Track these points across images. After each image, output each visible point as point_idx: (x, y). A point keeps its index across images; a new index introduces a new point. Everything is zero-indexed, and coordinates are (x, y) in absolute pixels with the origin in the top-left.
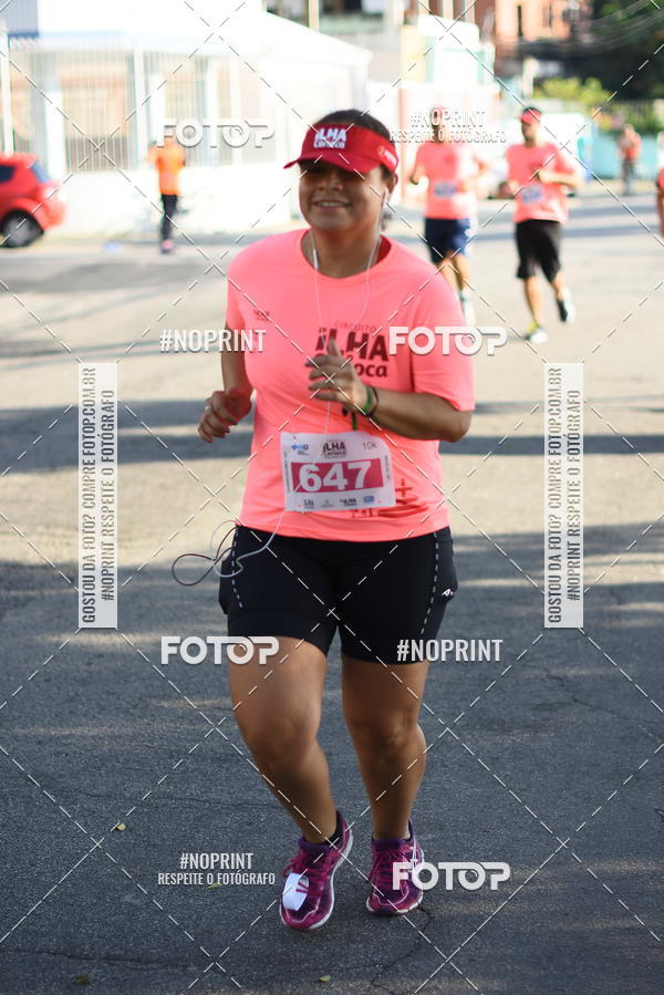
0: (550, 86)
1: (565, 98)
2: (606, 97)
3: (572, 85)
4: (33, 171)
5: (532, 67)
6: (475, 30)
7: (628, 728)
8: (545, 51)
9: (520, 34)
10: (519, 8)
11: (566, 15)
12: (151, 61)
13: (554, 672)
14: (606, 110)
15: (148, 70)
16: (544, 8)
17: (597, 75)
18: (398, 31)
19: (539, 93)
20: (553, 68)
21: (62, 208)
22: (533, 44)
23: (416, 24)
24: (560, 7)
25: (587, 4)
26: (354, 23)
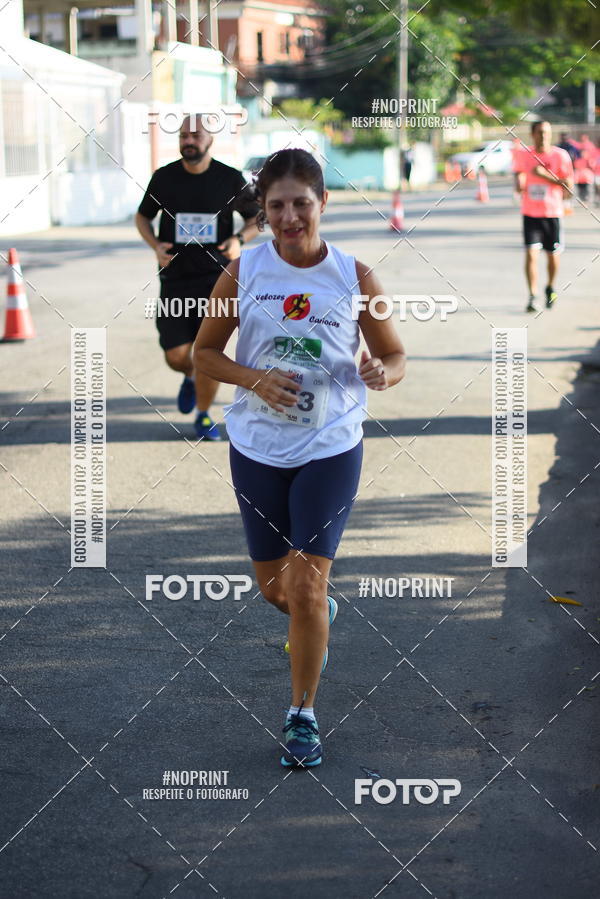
0: (286, 105)
1: (301, 117)
2: (337, 115)
3: (307, 104)
5: (271, 89)
6: (219, 54)
7: (338, 692)
8: (282, 74)
9: (260, 58)
10: (260, 36)
11: (301, 41)
13: (272, 640)
14: (338, 127)
16: (282, 35)
17: (329, 96)
18: (151, 53)
19: (277, 112)
20: (290, 89)
22: (270, 67)
23: (166, 50)
24: (295, 34)
25: (321, 31)
26: (110, 49)
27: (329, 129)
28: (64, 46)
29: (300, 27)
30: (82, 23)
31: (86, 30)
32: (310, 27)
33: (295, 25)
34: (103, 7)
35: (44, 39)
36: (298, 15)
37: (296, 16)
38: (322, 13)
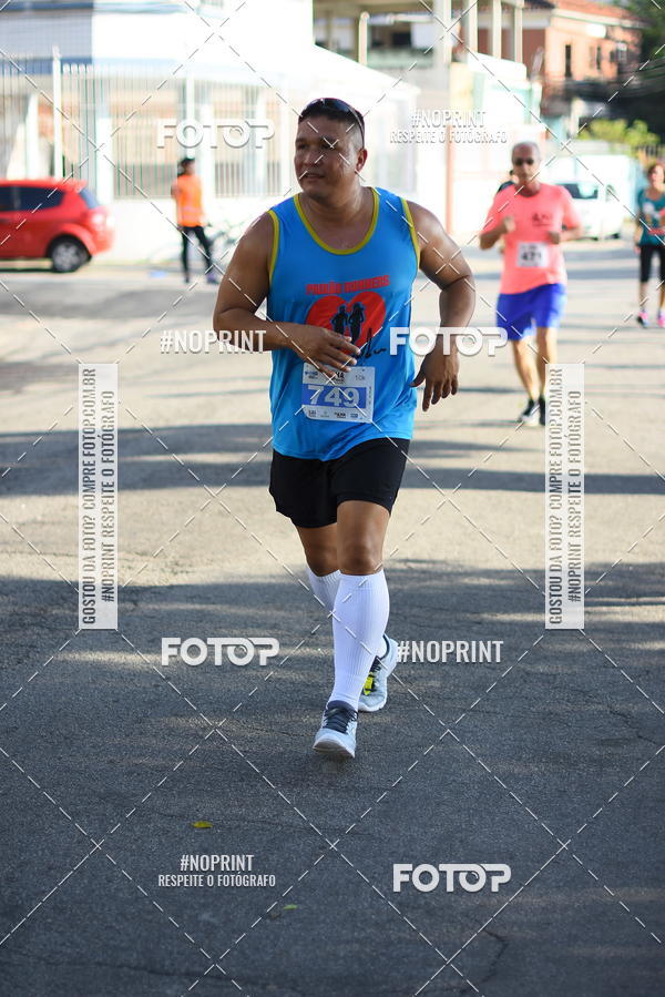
0: (596, 127)
1: (611, 140)
2: (652, 139)
3: (620, 125)
4: (81, 196)
5: (580, 108)
6: (523, 69)
8: (592, 92)
9: (568, 73)
10: (568, 49)
11: (614, 56)
12: (202, 91)
14: (652, 151)
15: (199, 98)
16: (591, 49)
17: (643, 118)
18: (449, 67)
19: (585, 133)
20: (600, 108)
21: (110, 234)
22: (579, 84)
23: (466, 62)
24: (608, 47)
25: (636, 46)
26: (402, 59)
27: (642, 155)
28: (352, 53)
29: (613, 40)
30: (373, 29)
31: (377, 37)
32: (624, 41)
33: (607, 37)
34: (396, 13)
35: (331, 44)
36: (612, 26)
37: (610, 27)
38: (638, 25)
